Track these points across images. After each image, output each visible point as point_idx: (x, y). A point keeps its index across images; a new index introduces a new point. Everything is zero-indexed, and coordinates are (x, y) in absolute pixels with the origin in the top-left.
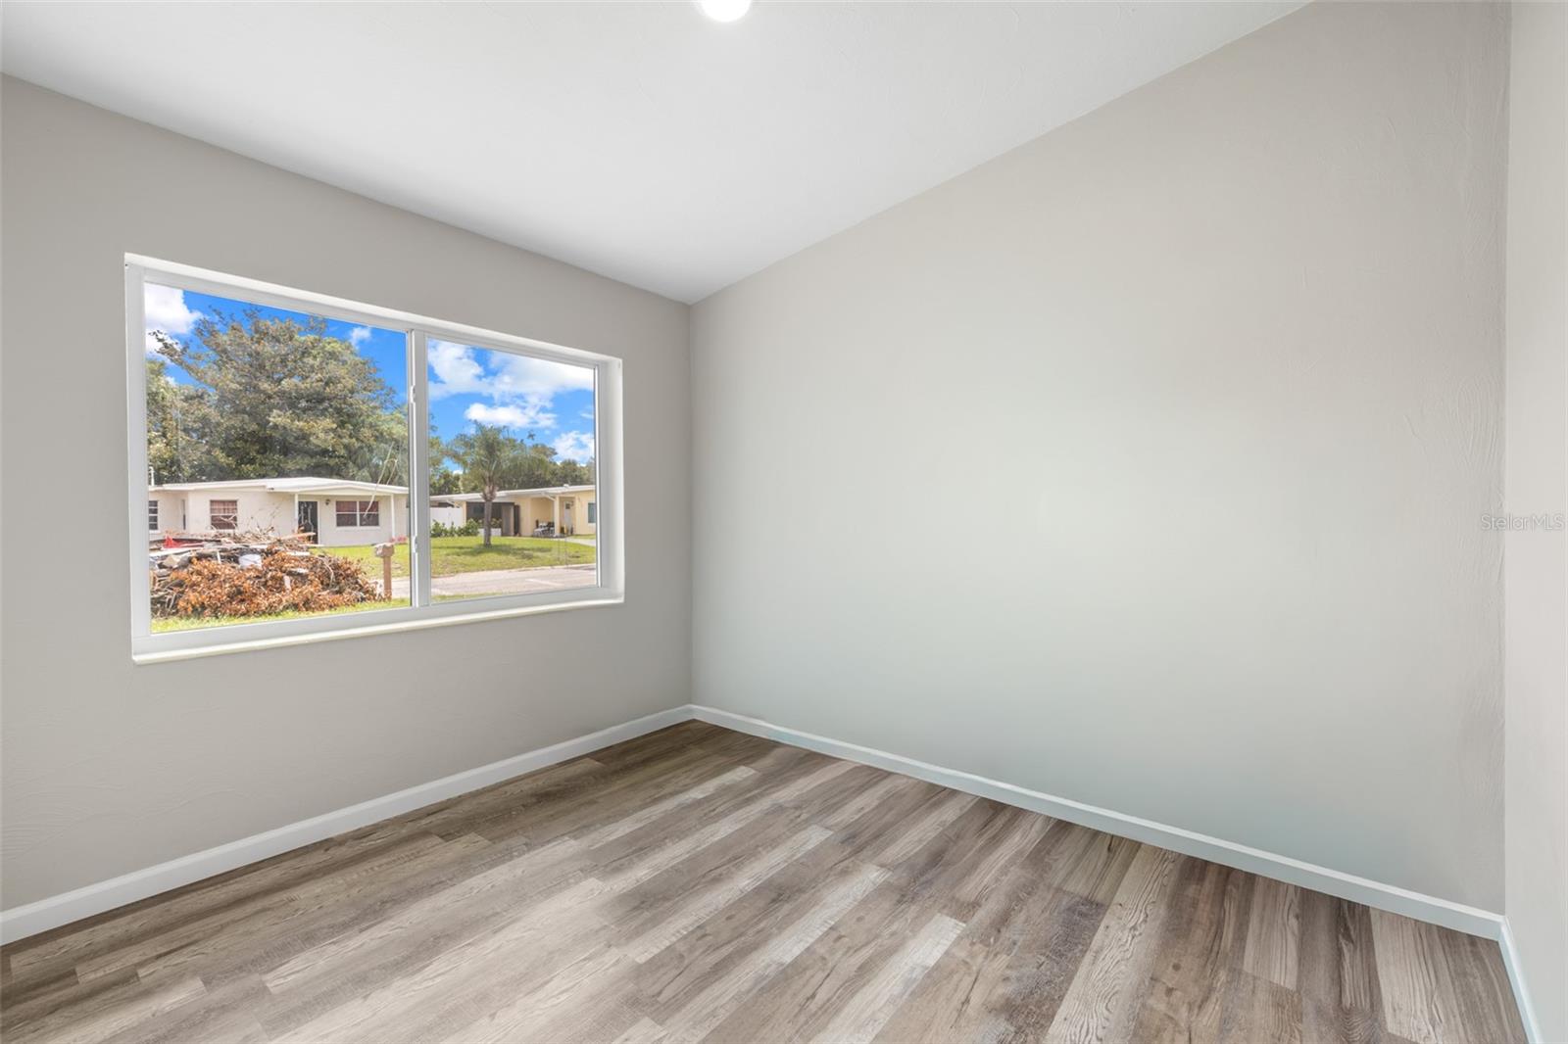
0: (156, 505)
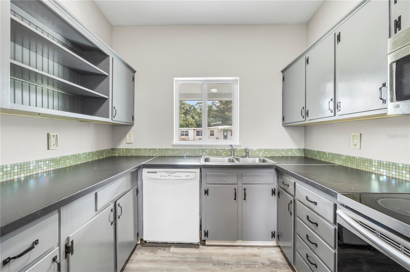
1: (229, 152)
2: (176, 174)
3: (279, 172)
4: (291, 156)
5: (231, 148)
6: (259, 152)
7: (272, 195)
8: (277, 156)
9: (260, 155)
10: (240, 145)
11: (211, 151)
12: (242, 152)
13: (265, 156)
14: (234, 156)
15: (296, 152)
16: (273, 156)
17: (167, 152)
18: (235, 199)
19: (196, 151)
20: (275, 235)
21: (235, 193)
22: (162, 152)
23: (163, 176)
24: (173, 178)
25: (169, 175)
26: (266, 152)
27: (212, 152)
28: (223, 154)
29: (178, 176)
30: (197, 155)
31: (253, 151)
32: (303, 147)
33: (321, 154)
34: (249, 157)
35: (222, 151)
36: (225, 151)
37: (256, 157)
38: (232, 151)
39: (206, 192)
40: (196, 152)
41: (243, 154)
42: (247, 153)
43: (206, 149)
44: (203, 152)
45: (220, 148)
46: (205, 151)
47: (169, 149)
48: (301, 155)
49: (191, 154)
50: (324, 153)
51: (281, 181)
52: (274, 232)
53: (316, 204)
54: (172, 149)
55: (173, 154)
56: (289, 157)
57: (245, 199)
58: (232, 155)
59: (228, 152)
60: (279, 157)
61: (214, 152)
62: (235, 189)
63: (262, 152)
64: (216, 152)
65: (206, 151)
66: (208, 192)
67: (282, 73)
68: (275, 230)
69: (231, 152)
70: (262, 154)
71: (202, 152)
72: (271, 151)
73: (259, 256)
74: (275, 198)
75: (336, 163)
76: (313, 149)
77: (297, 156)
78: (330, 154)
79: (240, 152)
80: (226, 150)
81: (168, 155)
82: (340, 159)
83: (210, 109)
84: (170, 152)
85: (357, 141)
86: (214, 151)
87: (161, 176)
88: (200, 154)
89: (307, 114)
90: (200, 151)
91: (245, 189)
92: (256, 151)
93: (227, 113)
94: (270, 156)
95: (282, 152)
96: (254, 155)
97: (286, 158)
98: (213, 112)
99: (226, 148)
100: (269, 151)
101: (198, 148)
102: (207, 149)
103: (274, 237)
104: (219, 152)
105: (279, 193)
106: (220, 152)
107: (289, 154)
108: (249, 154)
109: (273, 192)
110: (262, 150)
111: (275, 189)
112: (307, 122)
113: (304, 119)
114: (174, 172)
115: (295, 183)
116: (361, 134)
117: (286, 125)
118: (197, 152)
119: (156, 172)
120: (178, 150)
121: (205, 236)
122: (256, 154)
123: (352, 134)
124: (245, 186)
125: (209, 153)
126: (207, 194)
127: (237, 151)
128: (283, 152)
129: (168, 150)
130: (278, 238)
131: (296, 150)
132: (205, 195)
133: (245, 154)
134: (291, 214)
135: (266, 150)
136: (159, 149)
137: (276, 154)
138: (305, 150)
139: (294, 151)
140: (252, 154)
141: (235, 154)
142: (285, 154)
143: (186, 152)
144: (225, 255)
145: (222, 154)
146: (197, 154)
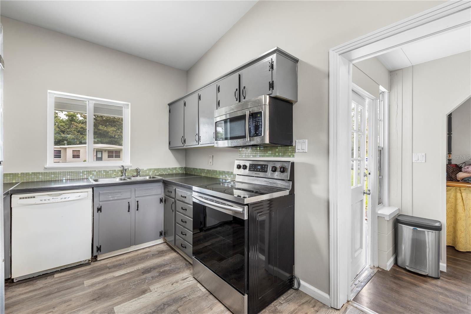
0: (61, 151)
1: (120, 173)
2: (63, 196)
3: (166, 184)
4: (176, 173)
5: (122, 169)
6: (149, 172)
7: (160, 203)
8: (165, 173)
9: (150, 174)
10: (131, 166)
11: (99, 172)
12: (133, 172)
13: (154, 174)
14: (125, 176)
15: (179, 170)
16: (161, 174)
17: (35, 177)
18: (129, 211)
19: (79, 173)
20: (162, 234)
21: (129, 206)
22: (27, 177)
23: (45, 200)
24: (59, 200)
25: (53, 198)
26: (156, 171)
27: (101, 174)
28: (113, 175)
29: (65, 198)
30: (81, 178)
31: (143, 171)
32: (184, 166)
33: (195, 170)
34: (140, 176)
35: (112, 172)
36: (115, 172)
37: (146, 176)
38: (123, 171)
39: (99, 210)
40: (79, 175)
41: (134, 174)
42: (138, 172)
43: (92, 171)
44: (89, 174)
45: (109, 169)
46: (91, 172)
47: (39, 173)
48: (183, 172)
49: (73, 177)
50: (196, 169)
51: (166, 190)
52: (162, 232)
53: (185, 197)
54: (44, 172)
55: (46, 178)
56: (174, 174)
57: (137, 210)
58: (123, 176)
59: (118, 173)
60: (166, 174)
61: (102, 174)
62: (129, 202)
63: (152, 172)
64: (104, 174)
65: (93, 172)
66: (101, 210)
67: (168, 106)
68: (163, 229)
69: (122, 173)
70: (152, 173)
71: (87, 174)
72: (160, 170)
73: (151, 251)
74: (162, 205)
75: (202, 175)
76: (190, 167)
77: (180, 173)
78: (200, 169)
79: (131, 173)
80: (117, 170)
81: (38, 180)
82: (204, 172)
83: (72, 118)
84: (40, 176)
85: (211, 160)
86: (103, 172)
87: (41, 200)
88: (85, 176)
89: (185, 141)
90: (85, 173)
91: (138, 202)
92: (146, 171)
93: (101, 127)
94: (158, 174)
95: (168, 171)
96: (145, 175)
97: (172, 175)
98: (77, 123)
99: (117, 169)
100: (158, 170)
101: (83, 170)
102: (94, 171)
103: (162, 236)
104: (108, 173)
105: (165, 200)
106: (110, 173)
107: (174, 172)
108: (140, 174)
109: (161, 201)
110: (152, 169)
111: (162, 198)
112: (185, 147)
113: (183, 145)
114: (61, 194)
115: (175, 189)
116: (213, 156)
117: (173, 149)
118: (81, 174)
119: (34, 197)
120: (54, 173)
121: (97, 251)
122: (146, 173)
123: (210, 156)
124: (137, 199)
125: (97, 175)
126: (100, 211)
127: (128, 171)
128: (170, 171)
129: (38, 175)
130: (165, 235)
131: (179, 168)
132: (98, 212)
133: (136, 174)
134: (173, 211)
135: (155, 169)
136: (21, 173)
137: (163, 172)
138: (185, 168)
139: (178, 169)
140: (143, 173)
141: (126, 174)
142: (171, 172)
143: (66, 175)
144: (120, 260)
145: (111, 175)
146: (82, 176)
